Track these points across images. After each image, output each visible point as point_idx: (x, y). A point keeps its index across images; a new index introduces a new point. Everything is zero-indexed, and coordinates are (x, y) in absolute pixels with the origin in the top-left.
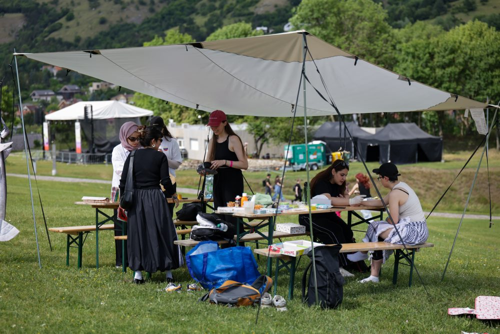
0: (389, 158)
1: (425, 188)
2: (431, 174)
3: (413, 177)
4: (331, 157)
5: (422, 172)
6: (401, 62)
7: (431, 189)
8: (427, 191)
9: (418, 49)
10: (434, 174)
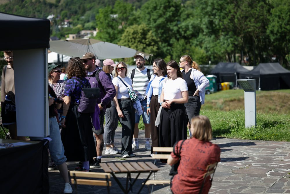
0: (259, 86)
1: (280, 106)
2: (285, 97)
3: (272, 98)
4: (220, 86)
5: (279, 95)
6: (272, 21)
7: (284, 106)
8: (281, 107)
9: (282, 13)
10: (287, 97)
